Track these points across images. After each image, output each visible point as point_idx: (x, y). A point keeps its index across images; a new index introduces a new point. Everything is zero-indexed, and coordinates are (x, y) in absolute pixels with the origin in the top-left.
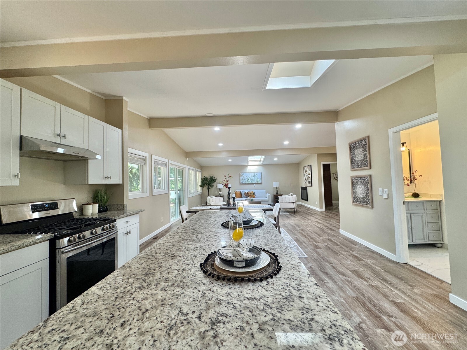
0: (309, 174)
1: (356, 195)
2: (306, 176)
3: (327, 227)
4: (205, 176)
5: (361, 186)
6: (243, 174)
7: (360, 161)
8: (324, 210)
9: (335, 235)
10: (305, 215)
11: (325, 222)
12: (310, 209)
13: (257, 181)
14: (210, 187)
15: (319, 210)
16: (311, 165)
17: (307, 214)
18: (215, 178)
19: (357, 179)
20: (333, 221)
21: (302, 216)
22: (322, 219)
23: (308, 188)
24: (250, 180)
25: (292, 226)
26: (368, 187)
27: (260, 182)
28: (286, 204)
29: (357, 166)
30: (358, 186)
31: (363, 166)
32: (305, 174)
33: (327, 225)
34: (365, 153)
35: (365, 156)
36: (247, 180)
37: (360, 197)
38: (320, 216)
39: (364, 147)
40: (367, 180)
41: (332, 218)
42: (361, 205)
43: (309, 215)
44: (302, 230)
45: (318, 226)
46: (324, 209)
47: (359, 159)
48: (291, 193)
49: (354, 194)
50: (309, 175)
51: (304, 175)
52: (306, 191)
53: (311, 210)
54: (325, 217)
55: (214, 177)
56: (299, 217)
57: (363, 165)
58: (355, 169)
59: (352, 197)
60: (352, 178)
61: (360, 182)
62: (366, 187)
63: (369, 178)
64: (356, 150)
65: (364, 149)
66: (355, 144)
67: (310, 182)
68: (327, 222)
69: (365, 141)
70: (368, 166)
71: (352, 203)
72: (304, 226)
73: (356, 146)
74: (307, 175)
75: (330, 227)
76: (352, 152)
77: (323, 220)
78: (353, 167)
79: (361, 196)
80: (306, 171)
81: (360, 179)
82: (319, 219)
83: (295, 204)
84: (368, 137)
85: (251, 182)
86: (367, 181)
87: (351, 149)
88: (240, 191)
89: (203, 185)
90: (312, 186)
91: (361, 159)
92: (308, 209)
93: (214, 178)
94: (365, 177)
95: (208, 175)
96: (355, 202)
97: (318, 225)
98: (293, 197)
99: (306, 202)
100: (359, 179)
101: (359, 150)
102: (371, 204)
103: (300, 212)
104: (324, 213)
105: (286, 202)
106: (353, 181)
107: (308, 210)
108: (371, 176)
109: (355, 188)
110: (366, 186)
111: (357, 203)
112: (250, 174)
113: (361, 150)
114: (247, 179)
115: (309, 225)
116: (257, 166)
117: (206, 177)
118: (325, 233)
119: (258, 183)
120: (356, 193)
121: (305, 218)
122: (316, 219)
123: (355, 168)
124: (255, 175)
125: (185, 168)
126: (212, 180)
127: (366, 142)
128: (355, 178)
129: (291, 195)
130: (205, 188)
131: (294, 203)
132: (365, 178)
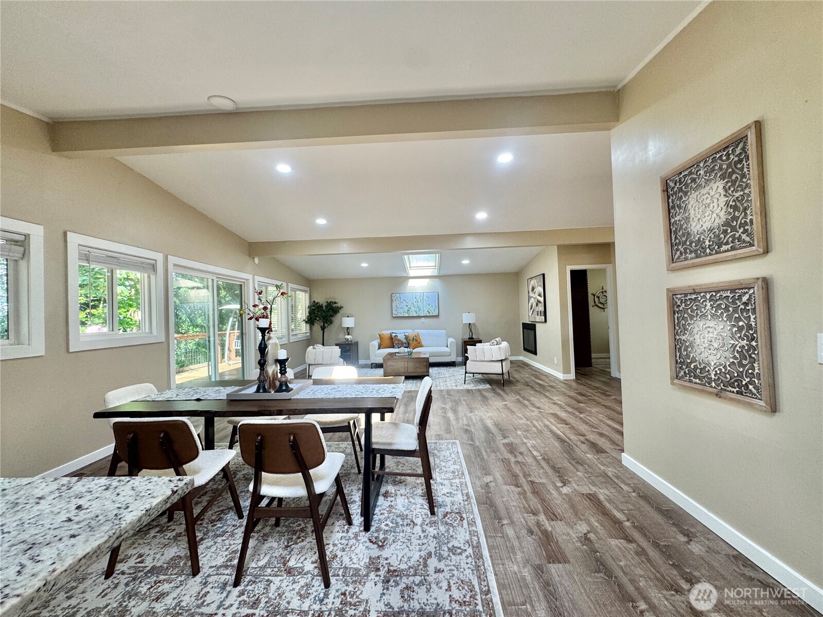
0: (540, 295)
1: (688, 356)
2: (532, 300)
3: (582, 438)
4: (314, 301)
5: (712, 324)
6: (398, 295)
7: (711, 230)
8: (572, 378)
9: (610, 474)
10: (528, 392)
11: (576, 417)
12: (542, 374)
13: (428, 312)
14: (326, 325)
15: (560, 376)
16: (544, 275)
17: (532, 387)
18: (339, 305)
19: (693, 297)
20: (596, 414)
21: (519, 394)
22: (569, 405)
23: (538, 326)
24: (413, 309)
25: (487, 430)
26: (750, 327)
27: (436, 313)
28: (485, 363)
29: (696, 251)
30: (701, 324)
31: (724, 248)
32: (531, 294)
33: (583, 428)
34: (737, 195)
35: (735, 208)
37: (709, 364)
38: (564, 394)
39: (731, 174)
40: (745, 299)
41: (594, 400)
42: (710, 393)
43: (536, 391)
44: (511, 448)
45: (559, 432)
46: (572, 376)
47: (707, 225)
48: (497, 339)
49: (680, 349)
50: (539, 298)
51: (529, 298)
52: (533, 332)
53: (542, 377)
54: (576, 400)
55: (335, 303)
56: (510, 399)
57: (727, 243)
58: (686, 262)
59: (670, 362)
60: (671, 294)
61: (708, 307)
62: (740, 329)
63: (757, 292)
64: (693, 196)
65: (734, 182)
66: (691, 173)
67: (541, 313)
68: (582, 416)
69: (738, 151)
70: (752, 245)
71: (672, 379)
72: (519, 432)
73: (694, 180)
74: (534, 296)
75: (592, 437)
76: (673, 207)
77: (570, 410)
78: (679, 258)
79: (713, 360)
80: (533, 289)
81: (708, 296)
82: (561, 407)
83: (503, 364)
84: (758, 126)
85: (415, 313)
86: (746, 304)
87: (668, 198)
88: (389, 332)
89: (310, 321)
90: (546, 321)
91: (717, 221)
92: (537, 374)
93: (334, 305)
94: (738, 289)
95: (321, 300)
96: (682, 377)
97: (558, 429)
98: (500, 348)
99: (533, 356)
100: (704, 297)
101: (704, 191)
102: (765, 393)
103: (518, 381)
104: (574, 384)
105: (483, 359)
106: (679, 306)
107: (536, 377)
108: (766, 283)
109: (686, 329)
110: (741, 324)
111: (690, 381)
112: (414, 297)
113: (718, 186)
114: (407, 306)
115: (534, 429)
116: (427, 280)
117: (317, 303)
118: (578, 462)
119: (431, 315)
120: (688, 347)
121: (526, 402)
122: (555, 404)
123: (686, 259)
124: (425, 297)
125: (247, 280)
126: (330, 309)
127: (743, 149)
128: (686, 295)
129: (495, 343)
130: (317, 327)
131: (502, 361)
132: (733, 291)
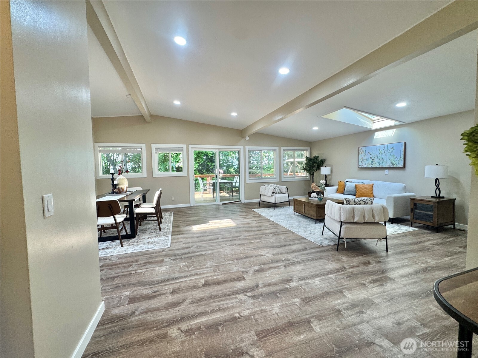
6: (364, 148)
24: (377, 160)
27: (401, 165)
36: (370, 160)
85: (378, 164)
112: (378, 149)
114: (371, 158)
116: (395, 130)
119: (395, 166)
124: (389, 149)
125: (240, 149)
